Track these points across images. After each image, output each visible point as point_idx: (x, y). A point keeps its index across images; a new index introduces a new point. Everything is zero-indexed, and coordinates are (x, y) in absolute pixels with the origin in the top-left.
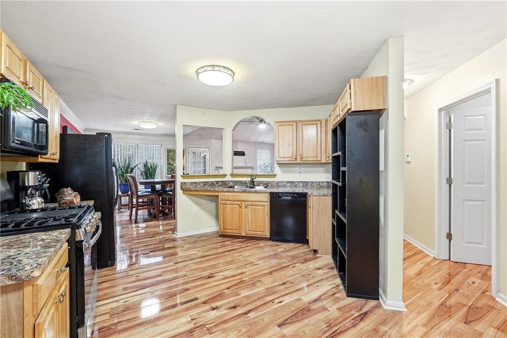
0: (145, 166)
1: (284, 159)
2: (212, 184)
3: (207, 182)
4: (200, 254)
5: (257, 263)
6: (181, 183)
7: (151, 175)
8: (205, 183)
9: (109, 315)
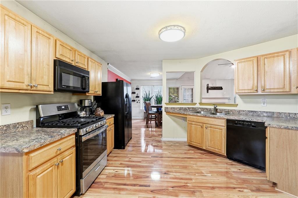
0: (157, 97)
1: (243, 91)
2: (185, 109)
3: (182, 108)
4: (169, 155)
5: (206, 175)
6: (165, 108)
7: (159, 102)
8: (181, 109)
9: (106, 176)
